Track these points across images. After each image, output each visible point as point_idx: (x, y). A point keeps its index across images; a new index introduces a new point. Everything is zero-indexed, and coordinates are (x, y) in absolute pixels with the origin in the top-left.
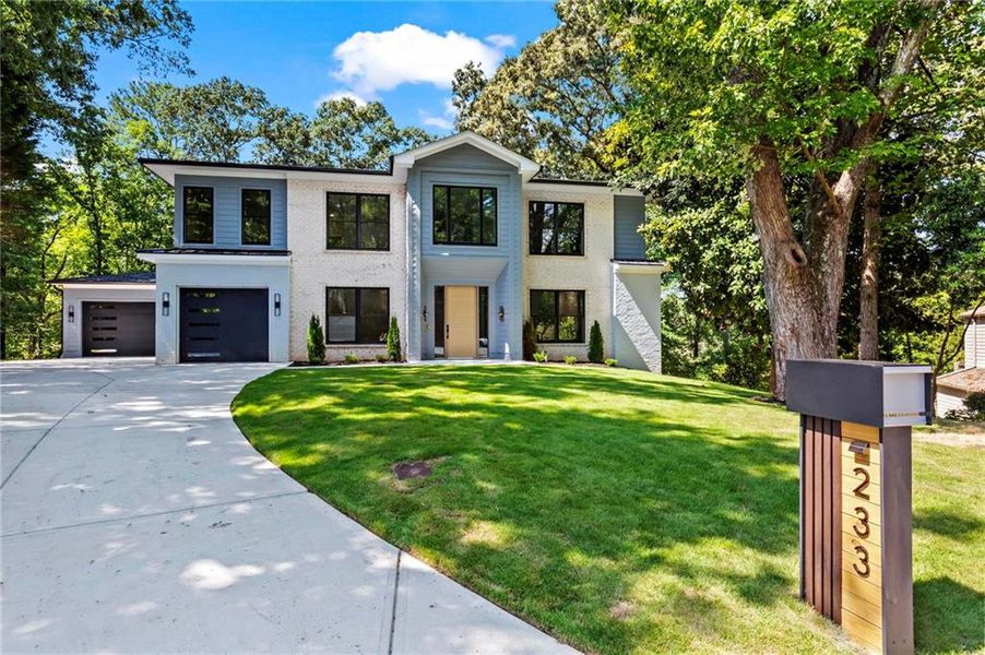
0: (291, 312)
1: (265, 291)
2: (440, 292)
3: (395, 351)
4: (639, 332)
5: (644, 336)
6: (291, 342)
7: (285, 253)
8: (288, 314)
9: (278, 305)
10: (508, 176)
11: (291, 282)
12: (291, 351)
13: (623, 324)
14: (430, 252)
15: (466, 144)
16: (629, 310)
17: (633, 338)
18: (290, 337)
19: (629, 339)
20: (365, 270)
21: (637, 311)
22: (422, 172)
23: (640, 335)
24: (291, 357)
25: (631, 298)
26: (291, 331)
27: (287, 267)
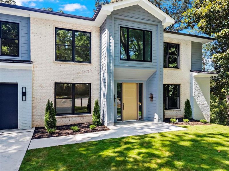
0: (33, 98)
1: (16, 85)
2: (120, 86)
3: (98, 120)
4: (202, 103)
5: (204, 105)
6: (33, 115)
7: (29, 62)
8: (31, 99)
9: (24, 94)
10: (157, 25)
11: (33, 80)
12: (33, 121)
13: (196, 100)
14: (119, 64)
15: (137, 5)
16: (198, 94)
17: (200, 106)
18: (33, 112)
19: (198, 106)
20: (78, 73)
21: (202, 94)
22: (115, 18)
23: (203, 105)
24: (33, 125)
25: (199, 88)
26: (33, 109)
27: (30, 70)
